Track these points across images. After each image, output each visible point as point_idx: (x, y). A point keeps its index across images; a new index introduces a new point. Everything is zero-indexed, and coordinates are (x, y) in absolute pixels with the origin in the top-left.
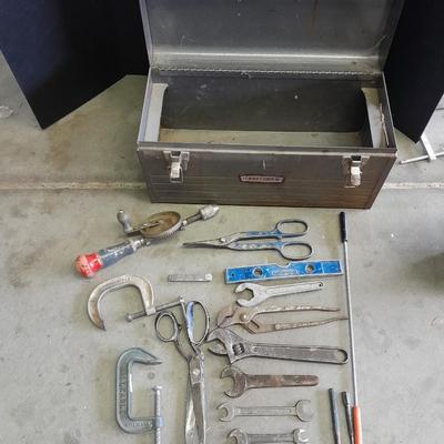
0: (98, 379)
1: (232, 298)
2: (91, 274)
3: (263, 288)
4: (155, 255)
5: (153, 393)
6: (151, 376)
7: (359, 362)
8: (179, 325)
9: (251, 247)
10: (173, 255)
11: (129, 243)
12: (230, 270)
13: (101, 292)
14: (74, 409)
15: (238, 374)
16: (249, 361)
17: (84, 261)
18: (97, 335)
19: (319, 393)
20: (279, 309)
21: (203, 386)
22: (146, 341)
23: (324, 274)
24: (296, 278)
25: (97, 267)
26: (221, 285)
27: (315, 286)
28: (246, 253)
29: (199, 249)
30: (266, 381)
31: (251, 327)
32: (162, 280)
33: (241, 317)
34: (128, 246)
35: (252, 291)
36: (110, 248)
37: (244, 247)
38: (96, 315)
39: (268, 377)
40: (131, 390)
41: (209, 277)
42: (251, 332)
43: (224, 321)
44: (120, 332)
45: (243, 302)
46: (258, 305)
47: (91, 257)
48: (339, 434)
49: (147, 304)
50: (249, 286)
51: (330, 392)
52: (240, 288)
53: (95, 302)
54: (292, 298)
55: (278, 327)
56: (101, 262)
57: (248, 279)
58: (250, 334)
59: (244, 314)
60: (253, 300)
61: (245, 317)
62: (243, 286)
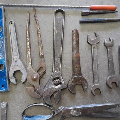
3: (13, 64)
7: (63, 4)
15: (73, 82)
16: (64, 74)
19: (82, 30)
20: (29, 52)
21: (82, 107)
23: (3, 20)
24: (6, 39)
26: (11, 95)
27: (12, 27)
30: (76, 63)
31: (41, 72)
33: (35, 80)
35: (15, 72)
39: (73, 61)
41: (4, 104)
43: (37, 92)
45: (23, 79)
46: (26, 67)
48: (106, 19)
50: (11, 74)
51: (82, 22)
52: (13, 81)
54: (20, 43)
55: (41, 54)
57: (6, 75)
58: (47, 73)
59: (32, 78)
60: (22, 71)
61: (35, 77)
62: (11, 78)
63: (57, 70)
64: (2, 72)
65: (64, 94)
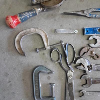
0: (24, 80)
1: (86, 42)
2: (15, 27)
4: (48, 17)
5: (50, 85)
6: (49, 78)
8: (62, 55)
9: (97, 17)
10: (57, 18)
11: (35, 10)
12: (86, 29)
13: (21, 37)
14: (14, 93)
15: (88, 78)
17: (11, 20)
18: (21, 58)
22: (46, 62)
25: (18, 23)
28: (93, 19)
29: (70, 16)
31: (95, 57)
32: (52, 31)
33: (92, 53)
34: (34, 12)
35: (96, 40)
36: (24, 12)
37: (94, 16)
38: (20, 48)
40: (40, 85)
42: (94, 59)
44: (32, 57)
45: (92, 45)
47: (14, 17)
49: (46, 44)
50: (95, 37)
52: (91, 38)
53: (19, 42)
56: (20, 21)
57: (95, 34)
58: (94, 60)
59: (93, 51)
60: (96, 44)
61: (94, 53)
62: (93, 37)
63: (97, 68)
64: (97, 31)
65: (80, 71)
